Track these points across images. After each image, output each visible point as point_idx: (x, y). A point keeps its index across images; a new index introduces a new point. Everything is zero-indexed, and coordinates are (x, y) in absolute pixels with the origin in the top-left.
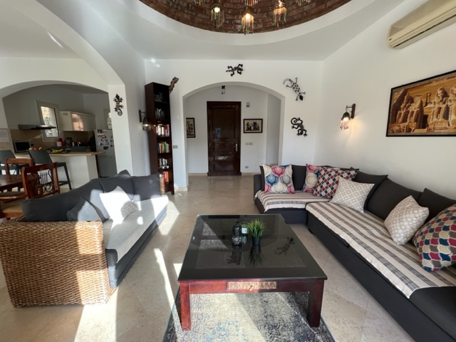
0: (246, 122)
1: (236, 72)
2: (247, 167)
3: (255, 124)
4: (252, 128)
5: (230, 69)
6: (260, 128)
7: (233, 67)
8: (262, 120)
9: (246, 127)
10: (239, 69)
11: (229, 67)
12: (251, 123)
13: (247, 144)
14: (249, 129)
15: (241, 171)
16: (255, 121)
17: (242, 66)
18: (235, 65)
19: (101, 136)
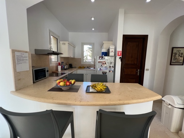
19: (102, 62)
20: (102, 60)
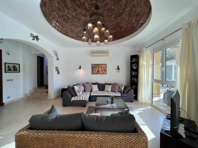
0: (7, 65)
2: (9, 97)
3: (14, 67)
4: (12, 69)
6: (18, 70)
8: (19, 64)
9: (7, 68)
10: (37, 38)
11: (31, 34)
13: (8, 80)
14: (10, 70)
16: (15, 65)
17: (38, 36)
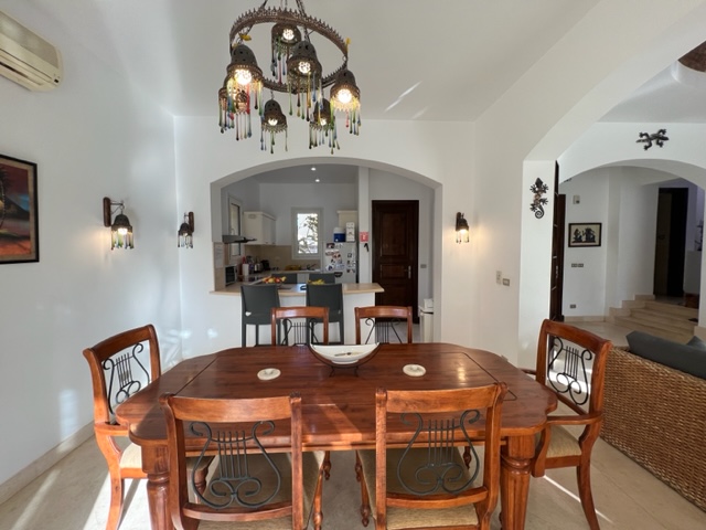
1: (654, 142)
2: (573, 306)
3: (588, 231)
4: (584, 239)
5: (644, 137)
6: (597, 239)
7: (650, 134)
8: (600, 224)
9: (573, 236)
10: (660, 138)
11: (642, 135)
12: (582, 229)
13: (574, 265)
14: (578, 240)
15: (563, 314)
16: (590, 226)
17: (664, 132)
18: (652, 130)
19: (333, 254)
20: (332, 251)
